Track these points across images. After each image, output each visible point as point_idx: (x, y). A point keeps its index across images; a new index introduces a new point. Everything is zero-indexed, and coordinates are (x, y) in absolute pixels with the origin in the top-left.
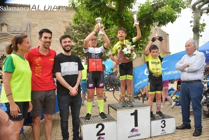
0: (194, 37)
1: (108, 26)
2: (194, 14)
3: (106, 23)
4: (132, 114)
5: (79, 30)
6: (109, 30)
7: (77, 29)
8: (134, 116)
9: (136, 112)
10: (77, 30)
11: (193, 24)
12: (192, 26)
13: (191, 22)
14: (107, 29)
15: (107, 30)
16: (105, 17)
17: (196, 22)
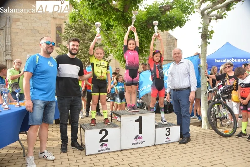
0: (202, 44)
1: (110, 27)
2: (202, 20)
3: (107, 24)
4: (136, 121)
5: (75, 29)
6: (111, 31)
7: (73, 28)
8: (138, 123)
9: (141, 118)
10: (73, 30)
11: (201, 30)
12: (200, 32)
13: (199, 28)
14: (109, 30)
15: (108, 32)
16: (107, 17)
17: (205, 29)
